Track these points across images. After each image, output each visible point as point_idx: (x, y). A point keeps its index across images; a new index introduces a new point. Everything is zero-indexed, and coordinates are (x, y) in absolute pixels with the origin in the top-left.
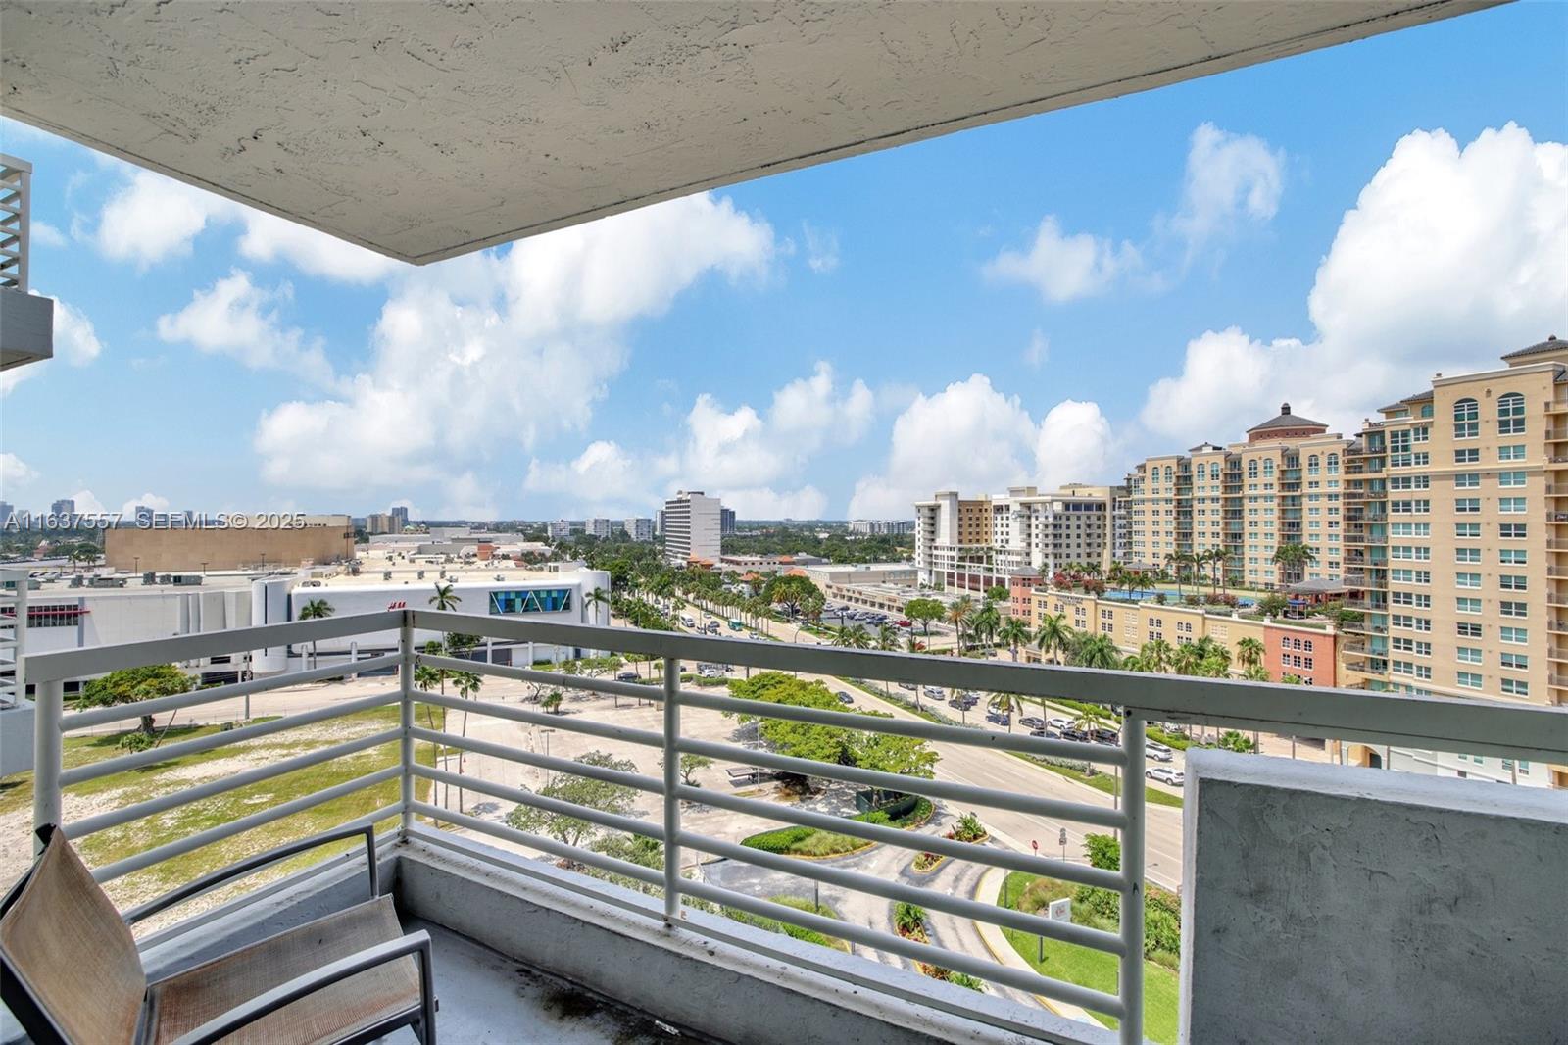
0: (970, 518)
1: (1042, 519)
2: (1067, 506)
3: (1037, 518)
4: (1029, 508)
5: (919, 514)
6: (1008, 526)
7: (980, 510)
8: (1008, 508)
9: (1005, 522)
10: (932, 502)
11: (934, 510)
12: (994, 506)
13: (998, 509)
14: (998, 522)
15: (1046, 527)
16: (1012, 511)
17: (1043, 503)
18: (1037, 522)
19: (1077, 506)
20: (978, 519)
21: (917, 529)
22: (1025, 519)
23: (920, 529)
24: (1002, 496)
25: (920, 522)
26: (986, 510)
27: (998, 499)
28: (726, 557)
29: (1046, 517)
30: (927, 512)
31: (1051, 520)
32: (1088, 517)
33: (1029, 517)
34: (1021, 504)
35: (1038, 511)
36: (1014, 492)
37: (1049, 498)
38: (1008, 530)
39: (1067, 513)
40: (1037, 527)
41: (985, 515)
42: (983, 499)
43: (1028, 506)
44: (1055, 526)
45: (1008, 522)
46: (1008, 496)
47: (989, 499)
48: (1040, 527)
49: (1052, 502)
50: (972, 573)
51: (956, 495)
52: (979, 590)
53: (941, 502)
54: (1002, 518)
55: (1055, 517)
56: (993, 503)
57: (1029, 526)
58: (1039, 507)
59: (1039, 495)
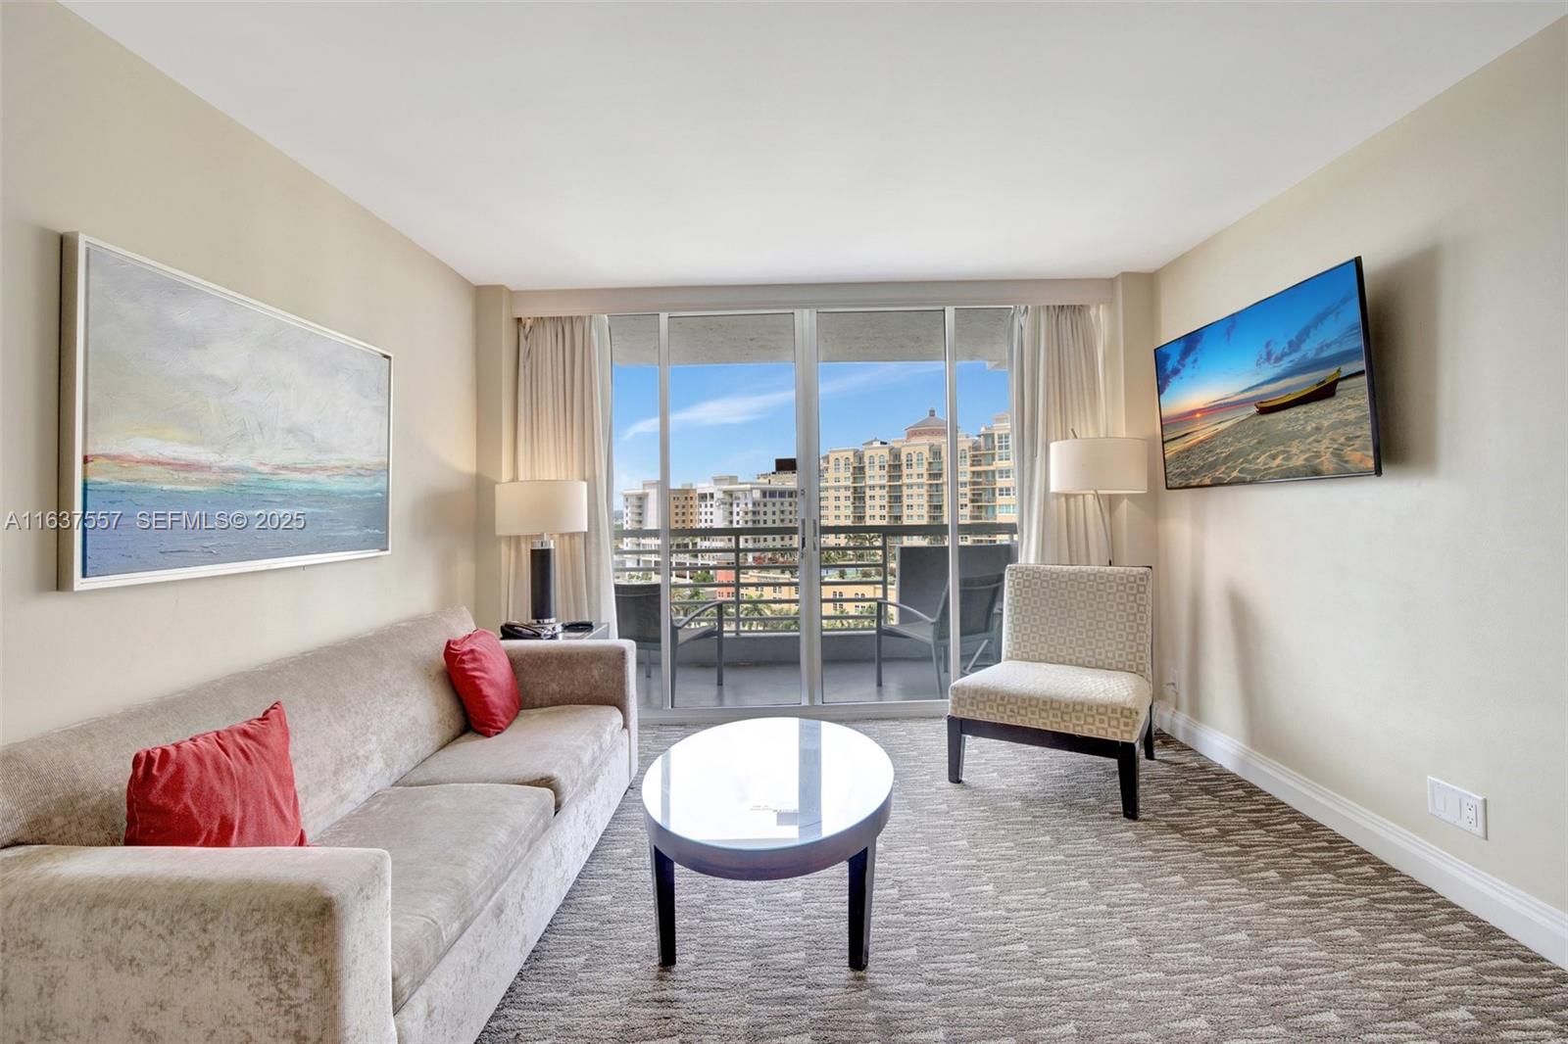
0: (677, 507)
1: (742, 506)
2: (764, 494)
3: (738, 505)
4: (731, 495)
5: (628, 504)
6: (711, 513)
7: (686, 498)
8: (712, 495)
9: (709, 509)
10: (640, 491)
11: (642, 499)
12: (699, 494)
13: (703, 497)
14: (703, 510)
15: (746, 513)
16: (715, 499)
17: (743, 491)
18: (738, 510)
19: (773, 494)
20: (684, 506)
21: (625, 519)
22: (727, 506)
23: (628, 518)
24: (707, 485)
25: (628, 511)
26: (691, 498)
27: (704, 486)
29: (746, 504)
30: (636, 502)
31: (750, 506)
32: (782, 504)
33: (731, 505)
34: (724, 492)
35: (739, 498)
36: (717, 480)
37: (749, 486)
38: (712, 517)
39: (765, 500)
40: (738, 514)
41: (691, 503)
42: (689, 487)
43: (730, 493)
44: (754, 513)
45: (711, 510)
46: (712, 485)
47: (694, 487)
48: (741, 513)
49: (752, 489)
50: (679, 561)
52: (685, 577)
53: (647, 491)
54: (706, 506)
55: (754, 504)
56: (699, 491)
57: (731, 513)
58: (740, 495)
59: (741, 484)
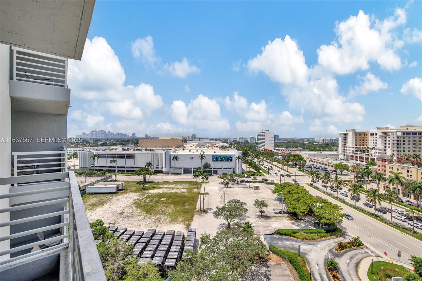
0: (360, 138)
1: (391, 138)
2: (404, 133)
3: (389, 138)
4: (386, 134)
5: (340, 136)
6: (376, 140)
7: (364, 135)
8: (376, 134)
9: (375, 139)
10: (345, 132)
11: (346, 135)
12: (370, 134)
13: (372, 135)
14: (372, 139)
15: (394, 141)
16: (378, 135)
17: (392, 132)
18: (389, 139)
19: (409, 133)
20: (363, 138)
21: (339, 141)
22: (384, 138)
23: (340, 141)
24: (374, 130)
25: (340, 139)
26: (367, 135)
27: (372, 131)
28: (276, 148)
29: (394, 137)
30: (343, 136)
31: (396, 138)
32: (414, 137)
33: (386, 137)
34: (382, 133)
35: (390, 135)
36: (379, 129)
37: (395, 131)
38: (376, 142)
39: (404, 136)
40: (389, 141)
41: (366, 136)
42: (366, 131)
43: (385, 133)
44: (398, 141)
45: (376, 139)
46: (377, 130)
47: (368, 131)
48: (391, 141)
49: (397, 132)
50: (361, 156)
51: (355, 130)
52: (364, 162)
53: (348, 132)
54: (374, 138)
55: (398, 137)
56: (370, 133)
57: (386, 141)
58: (390, 134)
59: (390, 130)
